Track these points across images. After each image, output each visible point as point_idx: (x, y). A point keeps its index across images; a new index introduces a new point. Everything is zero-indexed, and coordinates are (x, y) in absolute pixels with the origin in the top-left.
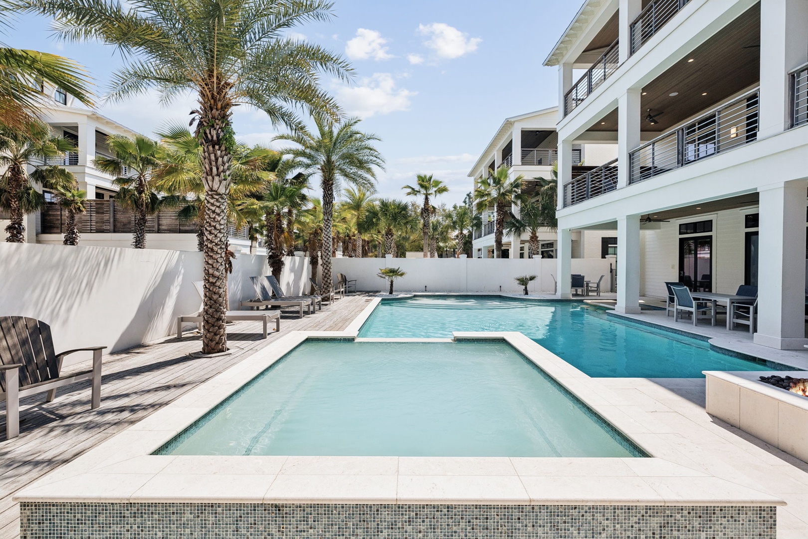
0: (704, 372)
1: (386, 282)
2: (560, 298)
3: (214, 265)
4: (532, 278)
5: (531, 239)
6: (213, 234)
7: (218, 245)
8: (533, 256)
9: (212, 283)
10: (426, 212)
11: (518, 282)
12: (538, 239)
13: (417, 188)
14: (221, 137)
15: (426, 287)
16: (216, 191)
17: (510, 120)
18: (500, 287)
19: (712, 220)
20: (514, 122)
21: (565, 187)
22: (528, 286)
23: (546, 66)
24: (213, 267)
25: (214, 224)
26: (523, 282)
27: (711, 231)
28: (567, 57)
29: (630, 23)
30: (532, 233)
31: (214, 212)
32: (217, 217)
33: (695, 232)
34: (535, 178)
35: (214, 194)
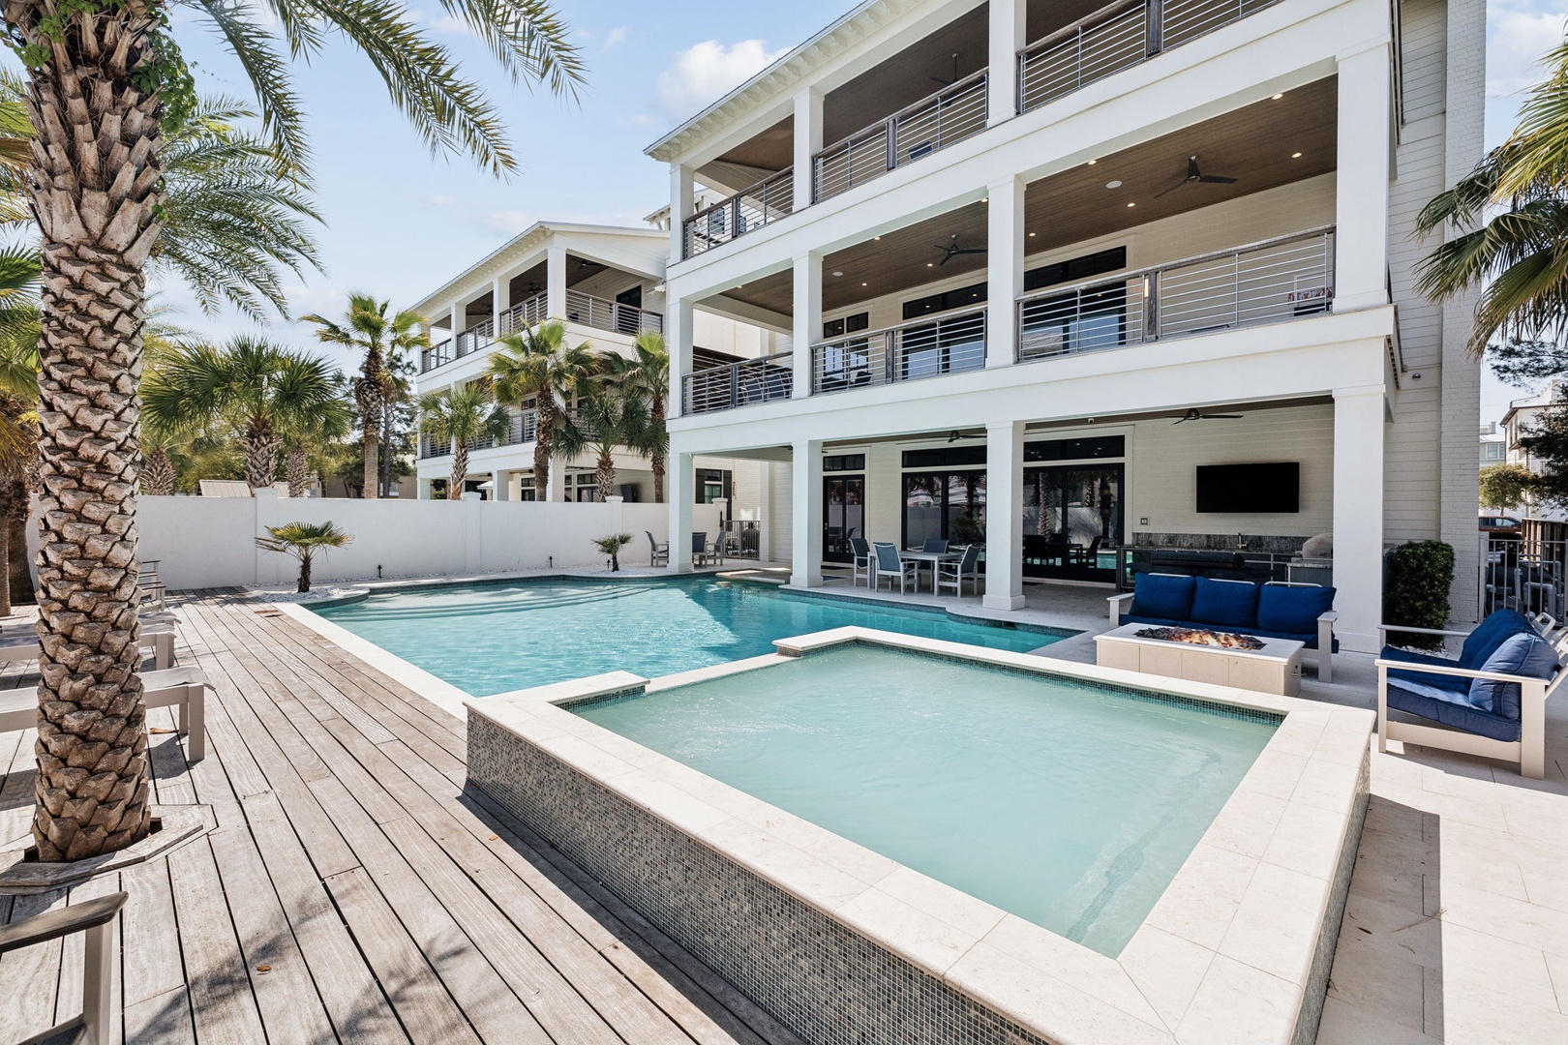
0: (1094, 638)
1: (290, 560)
2: (676, 572)
3: (112, 525)
4: (624, 540)
5: (600, 466)
6: (106, 408)
7: (127, 452)
8: (607, 498)
9: (101, 590)
10: (371, 389)
11: (600, 547)
12: (613, 466)
13: (345, 325)
14: (140, 63)
15: (380, 567)
16: (121, 255)
17: (546, 226)
18: (551, 558)
19: (864, 455)
20: (553, 233)
21: (684, 380)
22: (618, 555)
23: (649, 157)
24: (105, 531)
25: (113, 374)
26: (611, 546)
27: (863, 469)
28: (689, 158)
29: (814, 153)
30: (603, 454)
31: (109, 328)
32: (122, 347)
33: (844, 469)
34: (605, 353)
35: (111, 262)
